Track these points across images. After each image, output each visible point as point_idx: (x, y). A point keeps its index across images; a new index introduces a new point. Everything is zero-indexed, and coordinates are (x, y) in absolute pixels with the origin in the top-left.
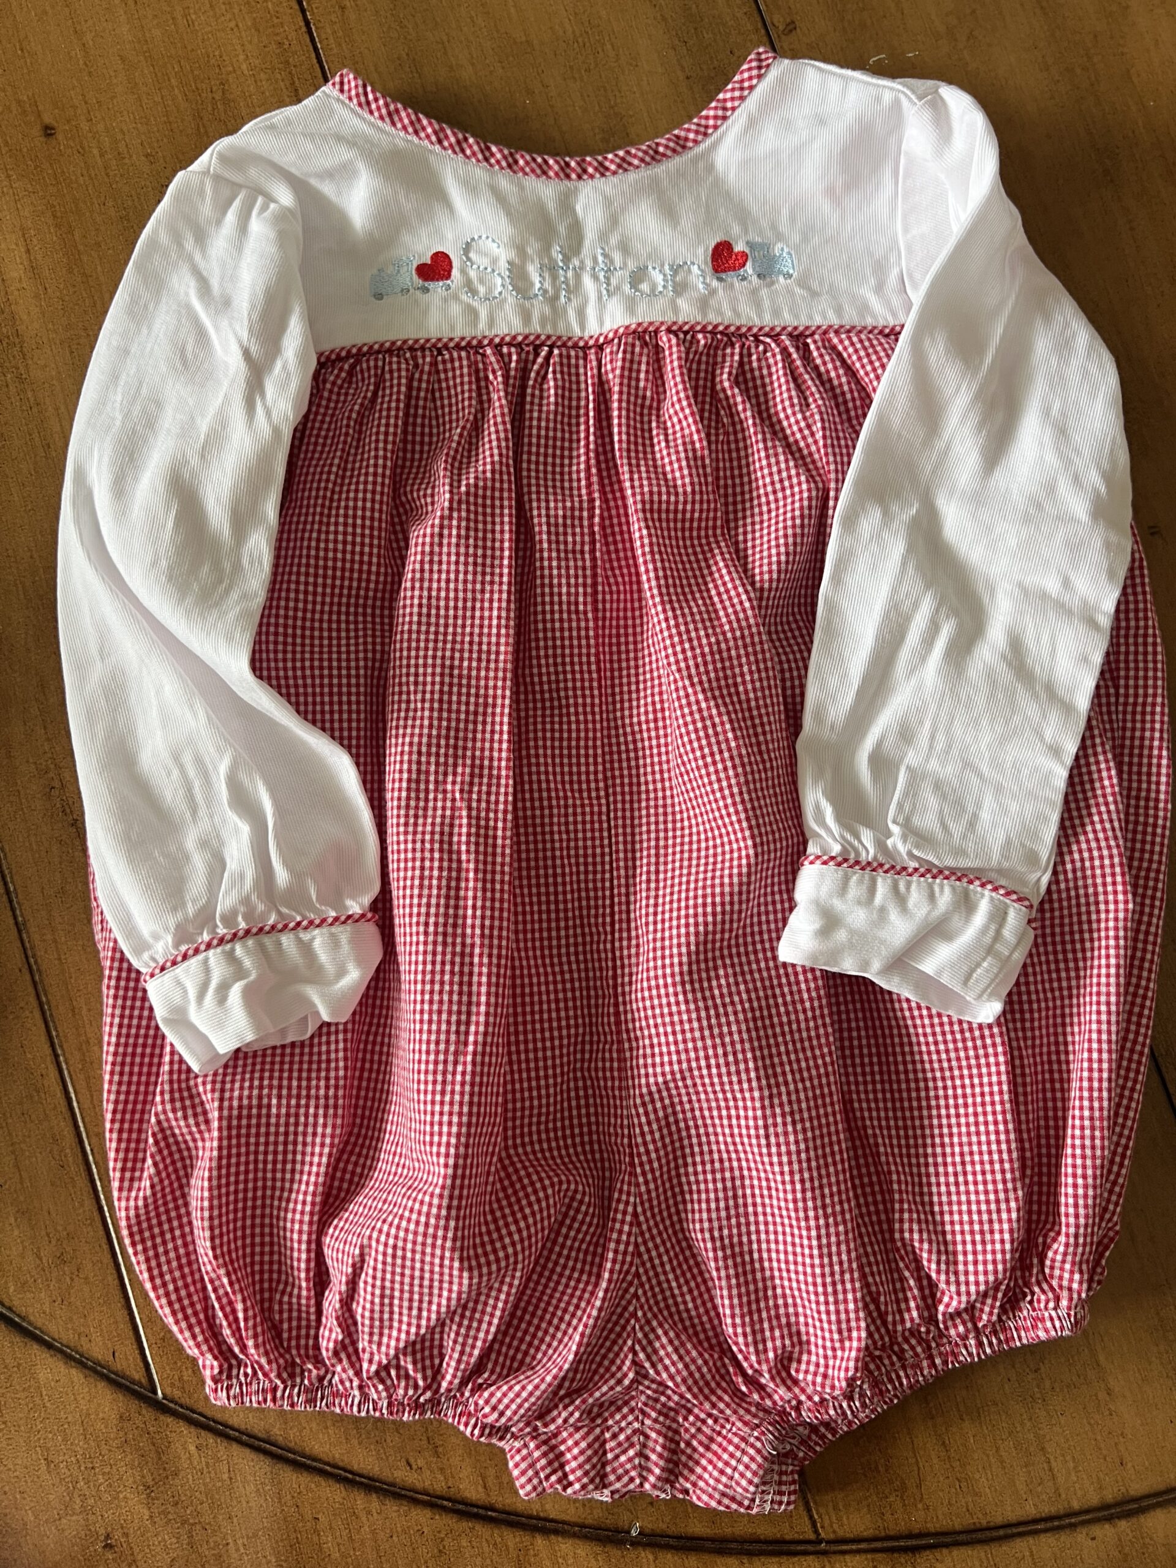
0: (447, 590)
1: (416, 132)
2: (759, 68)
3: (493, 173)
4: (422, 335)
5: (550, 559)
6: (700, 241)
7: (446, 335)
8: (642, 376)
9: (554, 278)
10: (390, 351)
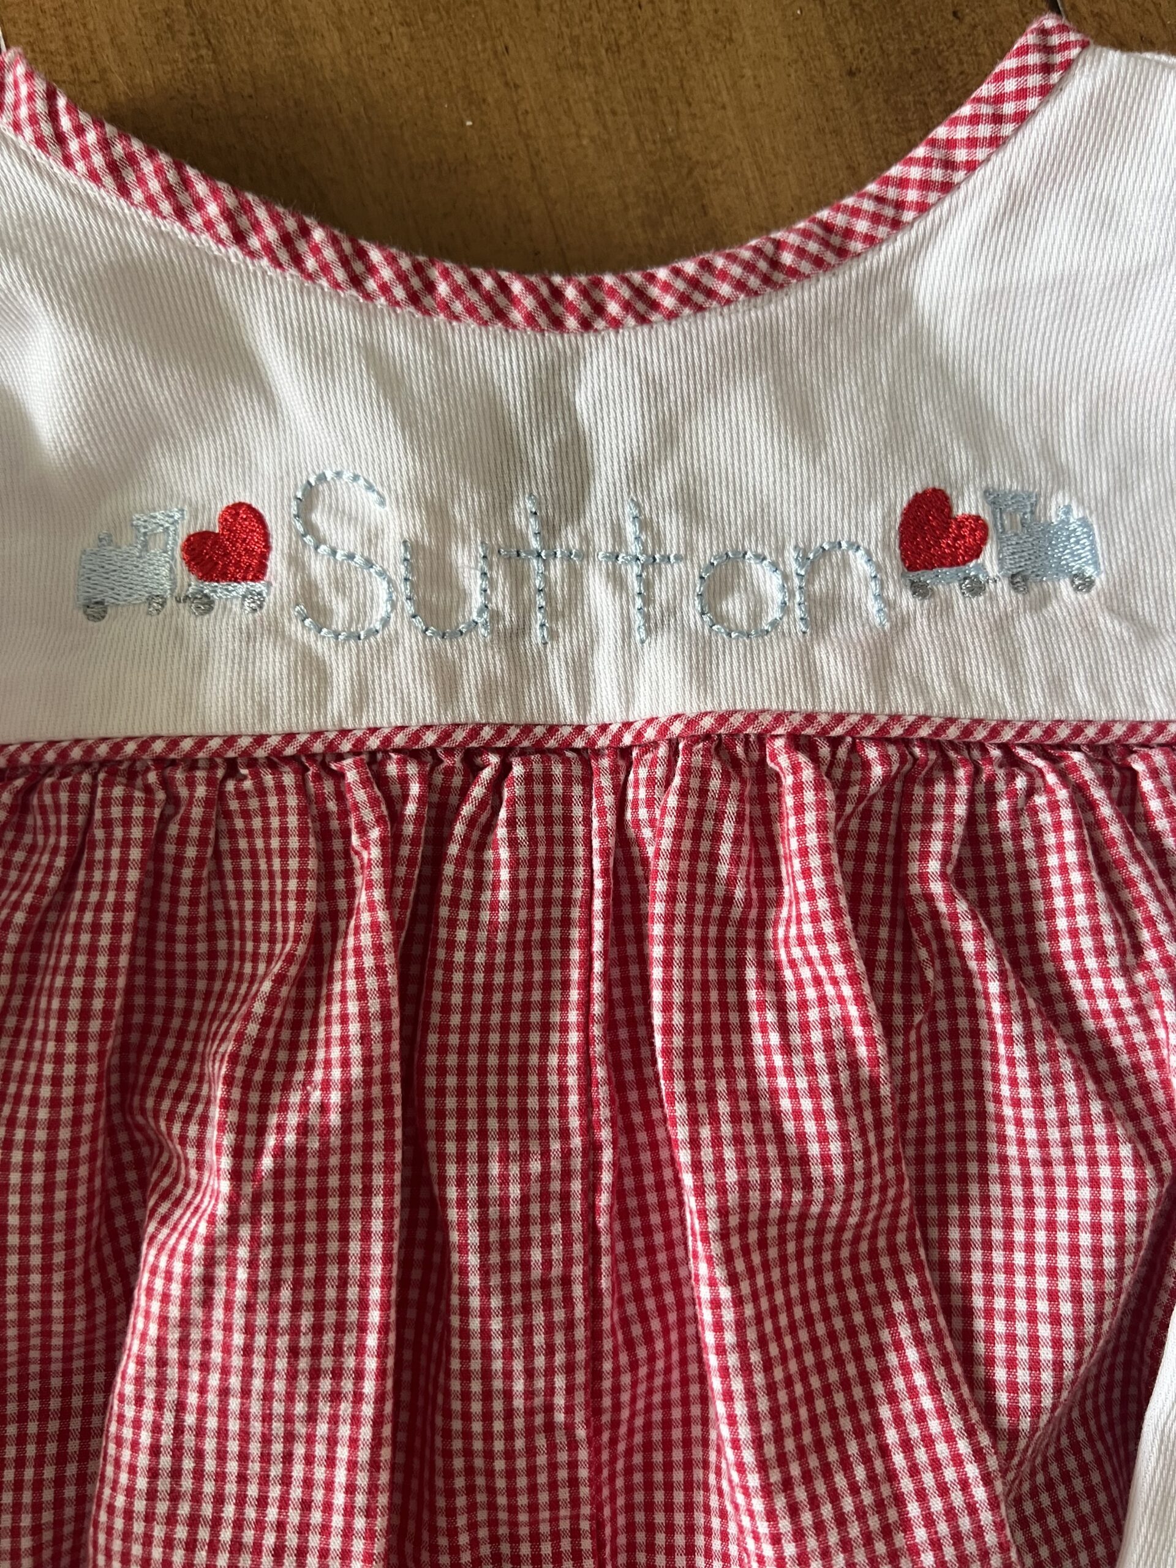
0: (223, 1413)
1: (181, 214)
2: (1046, 69)
3: (371, 317)
4: (188, 726)
5: (485, 1313)
6: (873, 489)
7: (247, 725)
8: (725, 849)
9: (518, 580)
10: (110, 765)
